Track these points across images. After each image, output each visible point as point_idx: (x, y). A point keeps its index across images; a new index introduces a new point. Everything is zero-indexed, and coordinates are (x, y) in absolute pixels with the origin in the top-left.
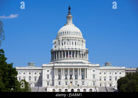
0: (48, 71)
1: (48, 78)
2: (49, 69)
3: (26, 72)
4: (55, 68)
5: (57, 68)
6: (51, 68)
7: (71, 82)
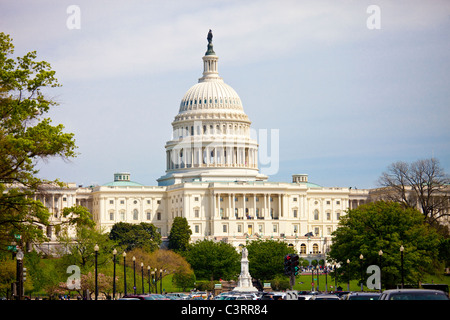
0: (197, 199)
1: (197, 215)
2: (199, 196)
3: (127, 199)
4: (215, 192)
5: (219, 192)
6: (203, 193)
7: (250, 226)
